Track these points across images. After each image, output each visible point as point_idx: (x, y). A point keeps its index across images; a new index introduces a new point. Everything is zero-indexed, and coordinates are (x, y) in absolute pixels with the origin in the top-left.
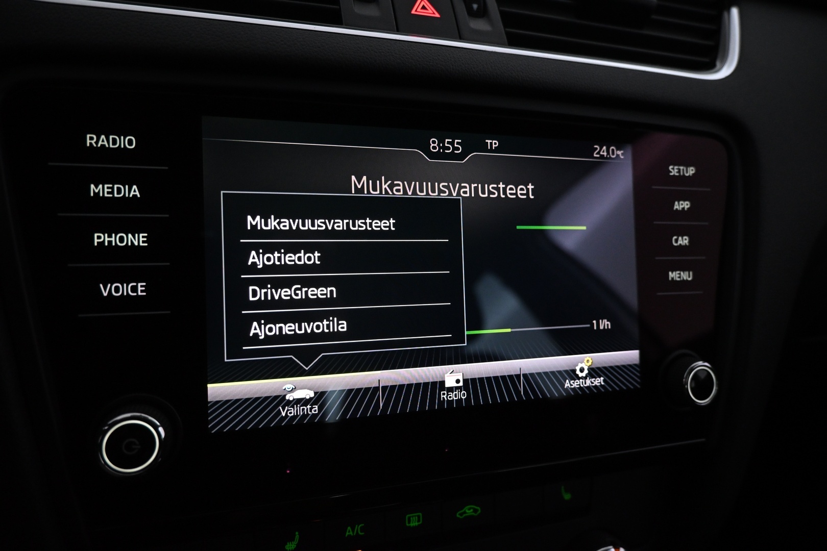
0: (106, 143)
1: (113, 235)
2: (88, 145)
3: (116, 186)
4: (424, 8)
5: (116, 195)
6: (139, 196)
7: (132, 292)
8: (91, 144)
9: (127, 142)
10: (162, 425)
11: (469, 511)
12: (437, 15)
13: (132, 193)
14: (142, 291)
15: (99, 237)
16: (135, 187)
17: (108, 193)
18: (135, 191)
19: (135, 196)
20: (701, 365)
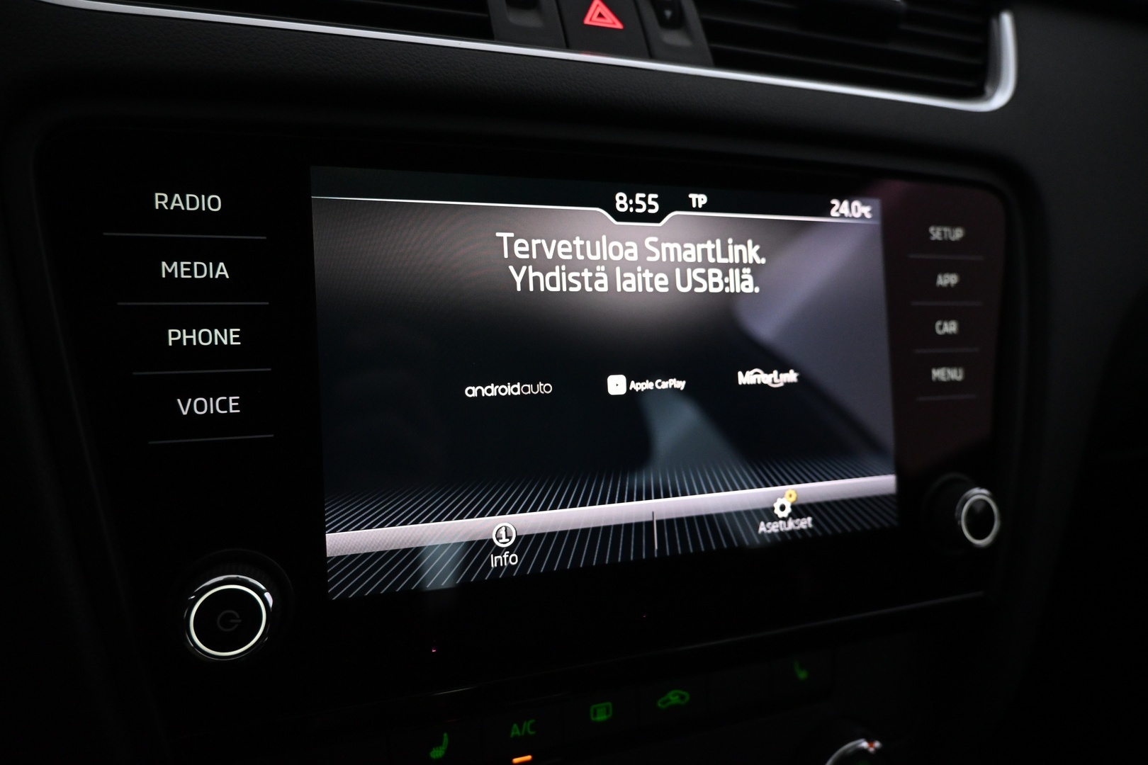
0: (181, 204)
1: (194, 331)
2: (157, 207)
3: (196, 264)
4: (600, 15)
5: (196, 276)
6: (227, 277)
7: (221, 409)
8: (160, 205)
9: (210, 203)
10: (269, 590)
11: (673, 698)
12: (619, 26)
13: (218, 273)
14: (234, 408)
15: (174, 335)
16: (222, 264)
17: (186, 273)
18: (222, 270)
19: (222, 277)
20: (978, 494)
